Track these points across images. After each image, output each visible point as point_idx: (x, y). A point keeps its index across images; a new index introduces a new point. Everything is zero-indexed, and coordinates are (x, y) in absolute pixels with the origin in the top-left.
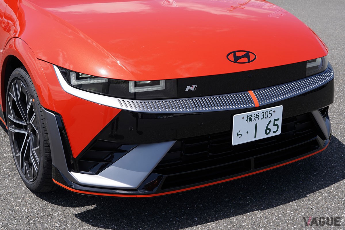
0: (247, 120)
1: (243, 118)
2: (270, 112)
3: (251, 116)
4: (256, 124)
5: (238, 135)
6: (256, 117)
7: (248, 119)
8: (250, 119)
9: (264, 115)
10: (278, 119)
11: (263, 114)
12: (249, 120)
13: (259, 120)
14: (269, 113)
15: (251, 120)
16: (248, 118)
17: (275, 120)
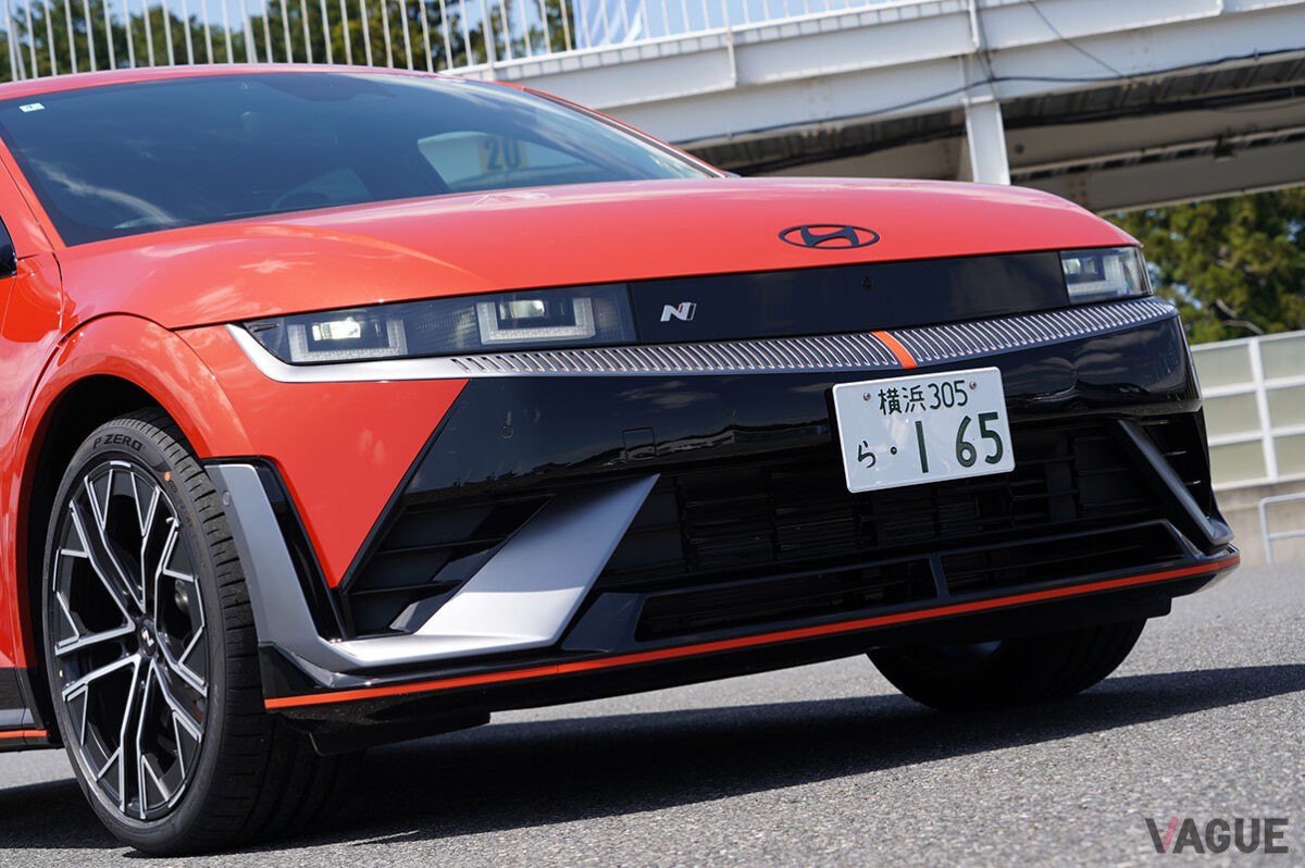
0: (883, 406)
1: (867, 398)
2: (959, 386)
3: (893, 393)
4: (919, 425)
5: (861, 458)
6: (913, 400)
7: (886, 404)
8: (891, 403)
9: (940, 395)
10: (994, 416)
11: (934, 388)
12: (890, 406)
13: (924, 409)
14: (957, 391)
15: (895, 407)
16: (883, 400)
17: (983, 418)
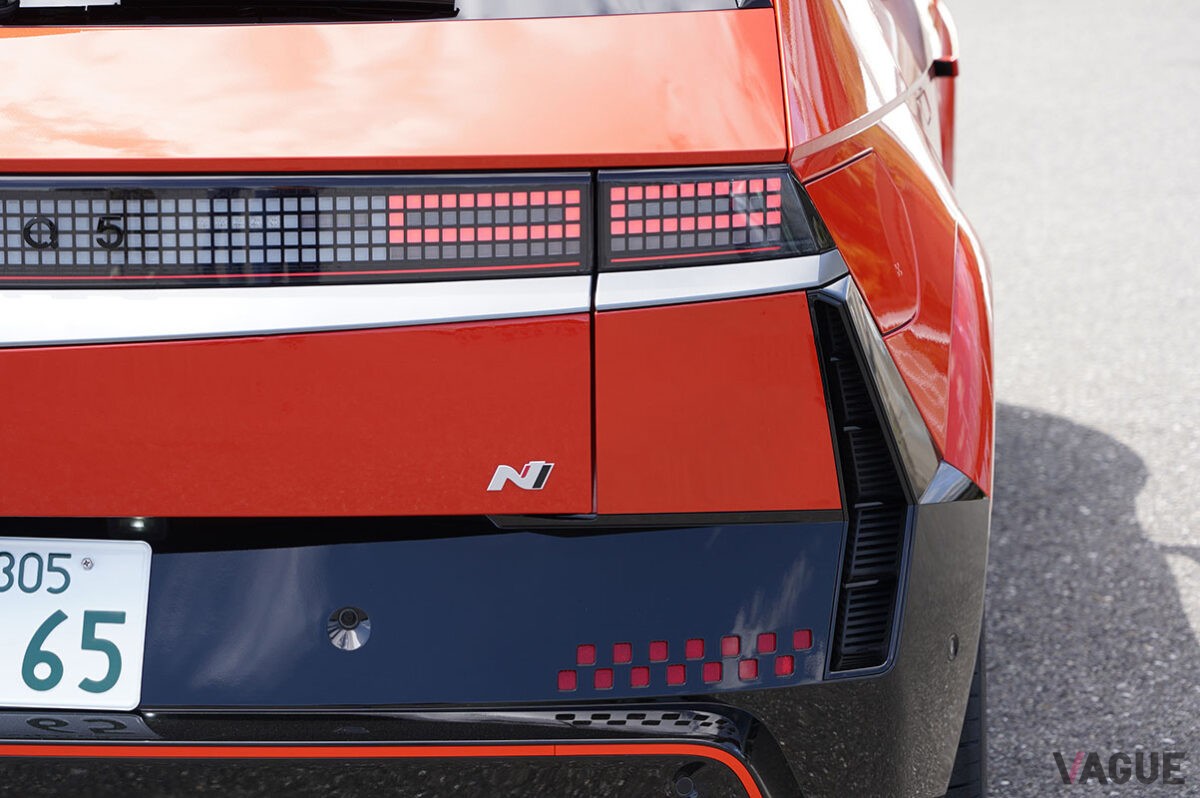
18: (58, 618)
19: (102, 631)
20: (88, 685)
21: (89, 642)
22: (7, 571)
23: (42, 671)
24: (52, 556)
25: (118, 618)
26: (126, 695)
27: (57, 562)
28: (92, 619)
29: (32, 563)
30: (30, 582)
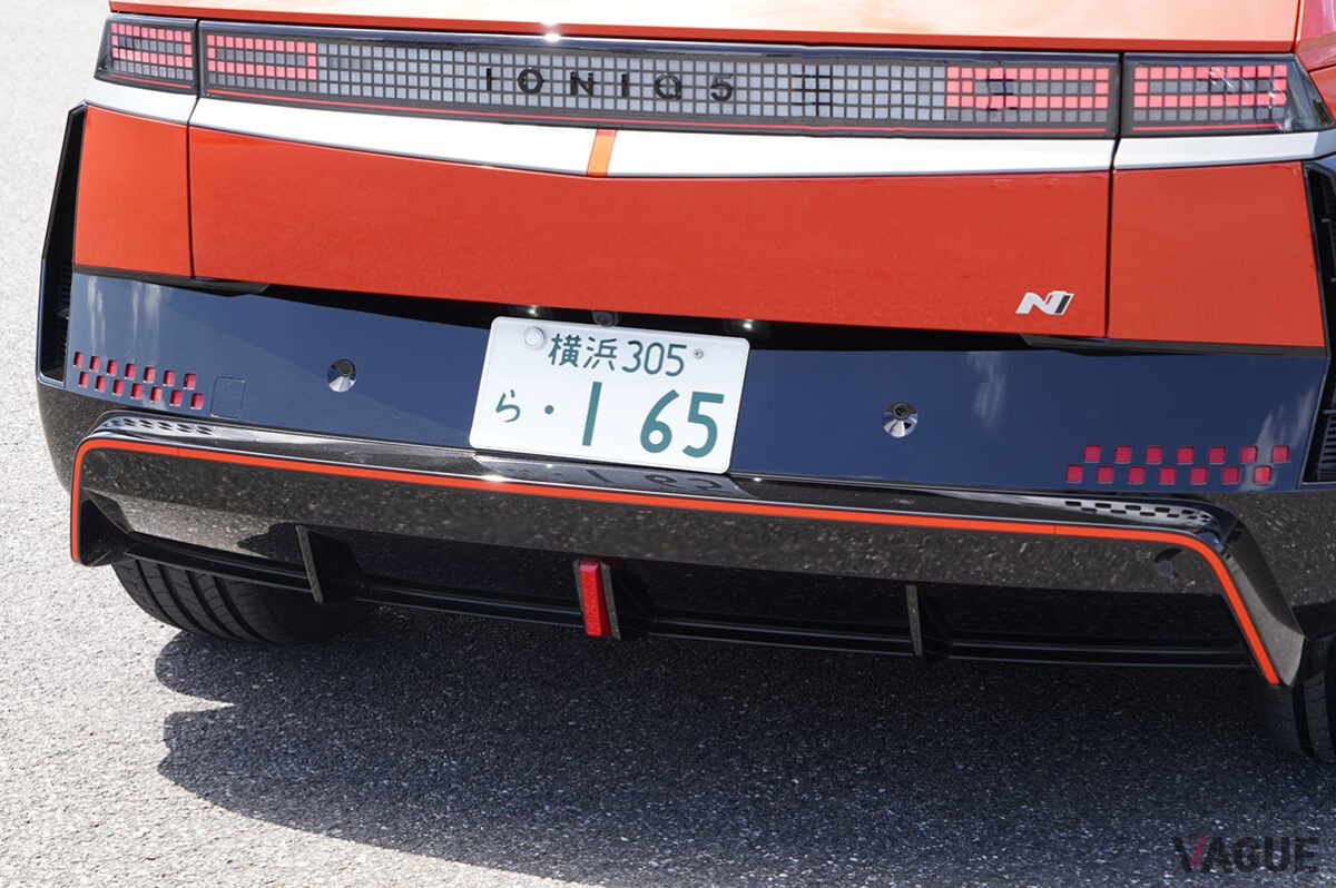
18: (672, 395)
19: (705, 408)
20: (690, 451)
21: (695, 417)
22: (636, 356)
23: (656, 437)
24: (672, 346)
25: (718, 399)
26: (718, 461)
27: (675, 351)
28: (698, 398)
29: (656, 350)
30: (653, 366)
